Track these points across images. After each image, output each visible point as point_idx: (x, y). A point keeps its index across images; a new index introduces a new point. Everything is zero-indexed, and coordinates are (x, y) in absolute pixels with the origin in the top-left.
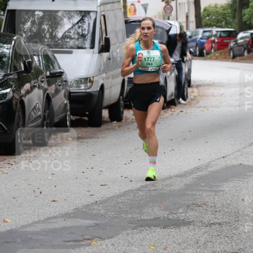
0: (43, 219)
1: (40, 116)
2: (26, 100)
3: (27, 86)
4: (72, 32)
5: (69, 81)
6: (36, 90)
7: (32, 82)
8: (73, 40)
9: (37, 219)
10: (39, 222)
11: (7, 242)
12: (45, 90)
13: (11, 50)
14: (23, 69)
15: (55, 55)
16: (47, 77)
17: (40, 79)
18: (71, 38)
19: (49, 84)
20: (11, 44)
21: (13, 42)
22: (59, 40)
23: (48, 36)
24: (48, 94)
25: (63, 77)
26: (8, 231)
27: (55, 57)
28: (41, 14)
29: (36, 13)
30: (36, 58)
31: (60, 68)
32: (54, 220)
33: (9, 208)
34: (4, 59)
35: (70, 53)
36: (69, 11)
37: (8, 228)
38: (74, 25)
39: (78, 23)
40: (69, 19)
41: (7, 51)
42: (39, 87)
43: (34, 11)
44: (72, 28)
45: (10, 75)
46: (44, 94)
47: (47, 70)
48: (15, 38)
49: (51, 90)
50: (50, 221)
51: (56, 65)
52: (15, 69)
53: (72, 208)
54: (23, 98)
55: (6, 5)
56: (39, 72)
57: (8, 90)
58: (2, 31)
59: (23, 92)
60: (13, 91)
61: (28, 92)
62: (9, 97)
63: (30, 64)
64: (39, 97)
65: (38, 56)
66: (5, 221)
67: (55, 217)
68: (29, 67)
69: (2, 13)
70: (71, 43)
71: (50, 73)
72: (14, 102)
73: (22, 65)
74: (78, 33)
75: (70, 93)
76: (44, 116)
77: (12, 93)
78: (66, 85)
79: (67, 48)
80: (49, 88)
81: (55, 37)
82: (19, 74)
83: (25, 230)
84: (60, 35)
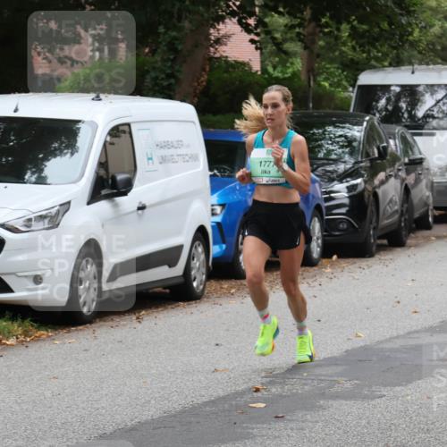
0: (402, 333)
1: (397, 211)
2: (380, 191)
3: (382, 175)
4: (436, 109)
5: (432, 168)
6: (393, 179)
7: (388, 171)
8: (437, 120)
9: (395, 334)
10: (397, 337)
11: (360, 361)
12: (403, 180)
13: (363, 133)
14: (377, 155)
15: (415, 138)
16: (406, 164)
17: (396, 166)
18: (434, 117)
19: (408, 173)
20: (362, 125)
21: (365, 124)
22: (419, 120)
23: (406, 115)
24: (406, 185)
25: (424, 164)
26: (361, 347)
27: (414, 140)
28: (398, 89)
29: (392, 88)
30: (391, 142)
31: (421, 154)
32: (416, 335)
33: (361, 321)
34: (355, 144)
35: (433, 135)
36: (432, 86)
37: (362, 344)
38: (438, 102)
39: (442, 99)
40: (432, 94)
41: (357, 134)
42: (396, 176)
43: (389, 86)
44: (435, 105)
45: (362, 162)
46: (402, 184)
47: (405, 156)
48: (367, 118)
49: (411, 179)
50: (411, 336)
51: (416, 150)
52: (368, 155)
53: (438, 321)
54: (377, 190)
55: (356, 80)
56: (395, 159)
57: (359, 181)
58: (351, 110)
59: (376, 182)
60: (365, 182)
61: (383, 183)
62: (360, 189)
63: (385, 148)
64: (396, 189)
65: (395, 139)
66: (357, 336)
67: (417, 332)
68: (383, 153)
69: (351, 89)
70: (434, 123)
71: (410, 160)
72: (366, 194)
73: (376, 151)
74: (443, 112)
75: (432, 183)
76: (402, 211)
77: (363, 184)
78: (429, 174)
79: (429, 129)
80: (408, 177)
81: (415, 116)
82: (372, 161)
83: (381, 346)
84: (420, 114)
